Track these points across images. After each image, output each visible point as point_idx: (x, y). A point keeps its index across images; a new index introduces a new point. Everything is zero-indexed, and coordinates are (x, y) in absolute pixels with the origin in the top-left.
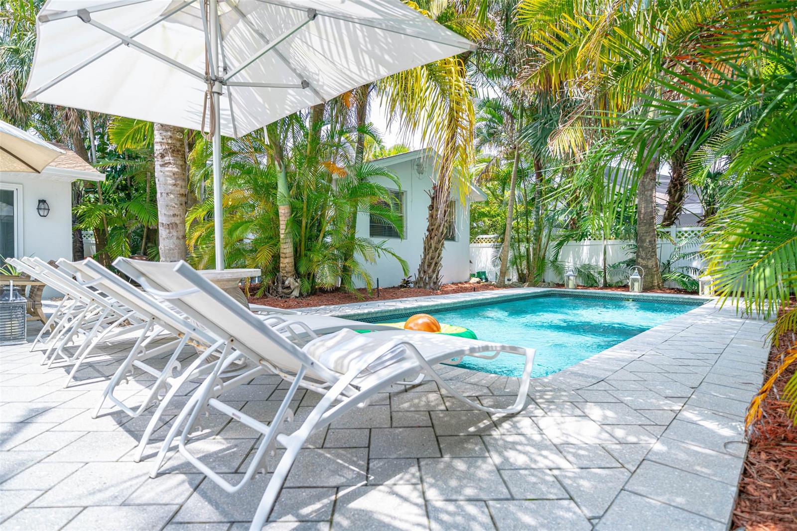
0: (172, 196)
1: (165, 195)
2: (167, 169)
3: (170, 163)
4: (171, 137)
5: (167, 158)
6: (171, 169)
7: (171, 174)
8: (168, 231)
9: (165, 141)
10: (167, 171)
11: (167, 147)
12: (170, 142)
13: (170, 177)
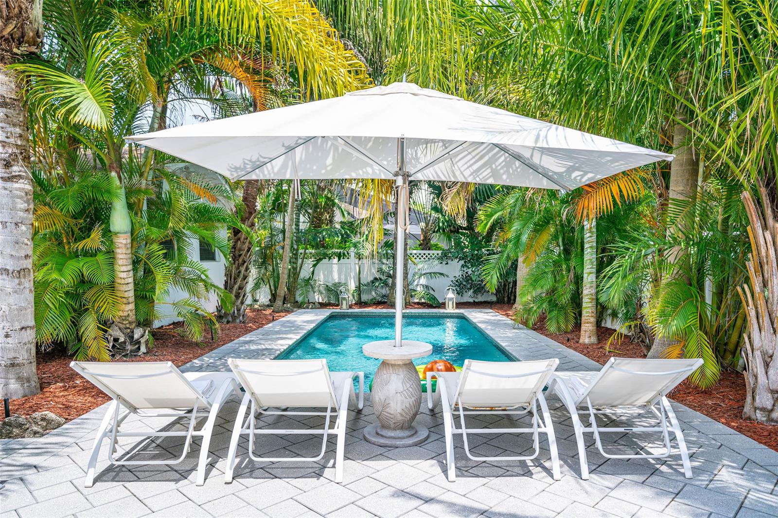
0: (23, 228)
1: (13, 226)
2: (16, 185)
3: (20, 177)
4: (21, 136)
5: (15, 168)
6: (22, 186)
7: (23, 194)
8: (17, 281)
9: (12, 140)
10: (17, 189)
11: (15, 150)
12: (19, 143)
13: (21, 198)
